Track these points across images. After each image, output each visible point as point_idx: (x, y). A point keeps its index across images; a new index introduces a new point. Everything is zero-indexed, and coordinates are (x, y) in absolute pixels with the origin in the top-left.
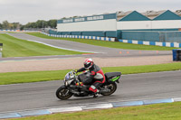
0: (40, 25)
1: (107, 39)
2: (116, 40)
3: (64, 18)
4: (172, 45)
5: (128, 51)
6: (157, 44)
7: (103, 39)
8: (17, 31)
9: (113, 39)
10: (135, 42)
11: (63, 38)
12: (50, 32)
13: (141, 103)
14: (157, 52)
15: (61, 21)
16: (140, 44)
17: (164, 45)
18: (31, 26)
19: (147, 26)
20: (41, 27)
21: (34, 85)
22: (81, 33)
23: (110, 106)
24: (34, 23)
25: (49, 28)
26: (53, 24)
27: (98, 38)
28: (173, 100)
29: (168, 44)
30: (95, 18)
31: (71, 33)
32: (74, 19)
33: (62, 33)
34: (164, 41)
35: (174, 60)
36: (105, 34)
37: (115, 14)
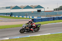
1: (7, 15)
2: (10, 16)
5: (14, 20)
6: (24, 17)
7: (6, 15)
9: (9, 16)
10: (17, 16)
14: (24, 20)
16: (19, 17)
17: (27, 17)
19: (21, 11)
27: (4, 15)
28: (29, 36)
29: (28, 17)
30: (3, 8)
34: (27, 16)
36: (6, 14)
37: (10, 7)
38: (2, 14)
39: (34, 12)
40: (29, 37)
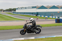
0: (10, 10)
1: (33, 15)
2: (36, 16)
3: (19, 8)
4: (55, 18)
5: (40, 19)
6: (50, 17)
8: (2, 12)
9: (35, 15)
10: (43, 16)
11: (18, 15)
12: (13, 13)
13: (44, 37)
14: (50, 20)
15: (17, 9)
16: (44, 17)
17: (53, 17)
18: (7, 10)
19: (47, 11)
20: (10, 11)
21: (8, 31)
22: (24, 13)
23: (34, 38)
24: (8, 9)
25: (13, 11)
26: (15, 10)
27: (30, 15)
28: (55, 36)
30: (29, 8)
31: (21, 13)
32: (22, 8)
33: (17, 13)
34: (52, 16)
35: (56, 22)
36: (32, 13)
37: (36, 7)
38: (28, 14)
39: (60, 12)
40: (55, 38)
